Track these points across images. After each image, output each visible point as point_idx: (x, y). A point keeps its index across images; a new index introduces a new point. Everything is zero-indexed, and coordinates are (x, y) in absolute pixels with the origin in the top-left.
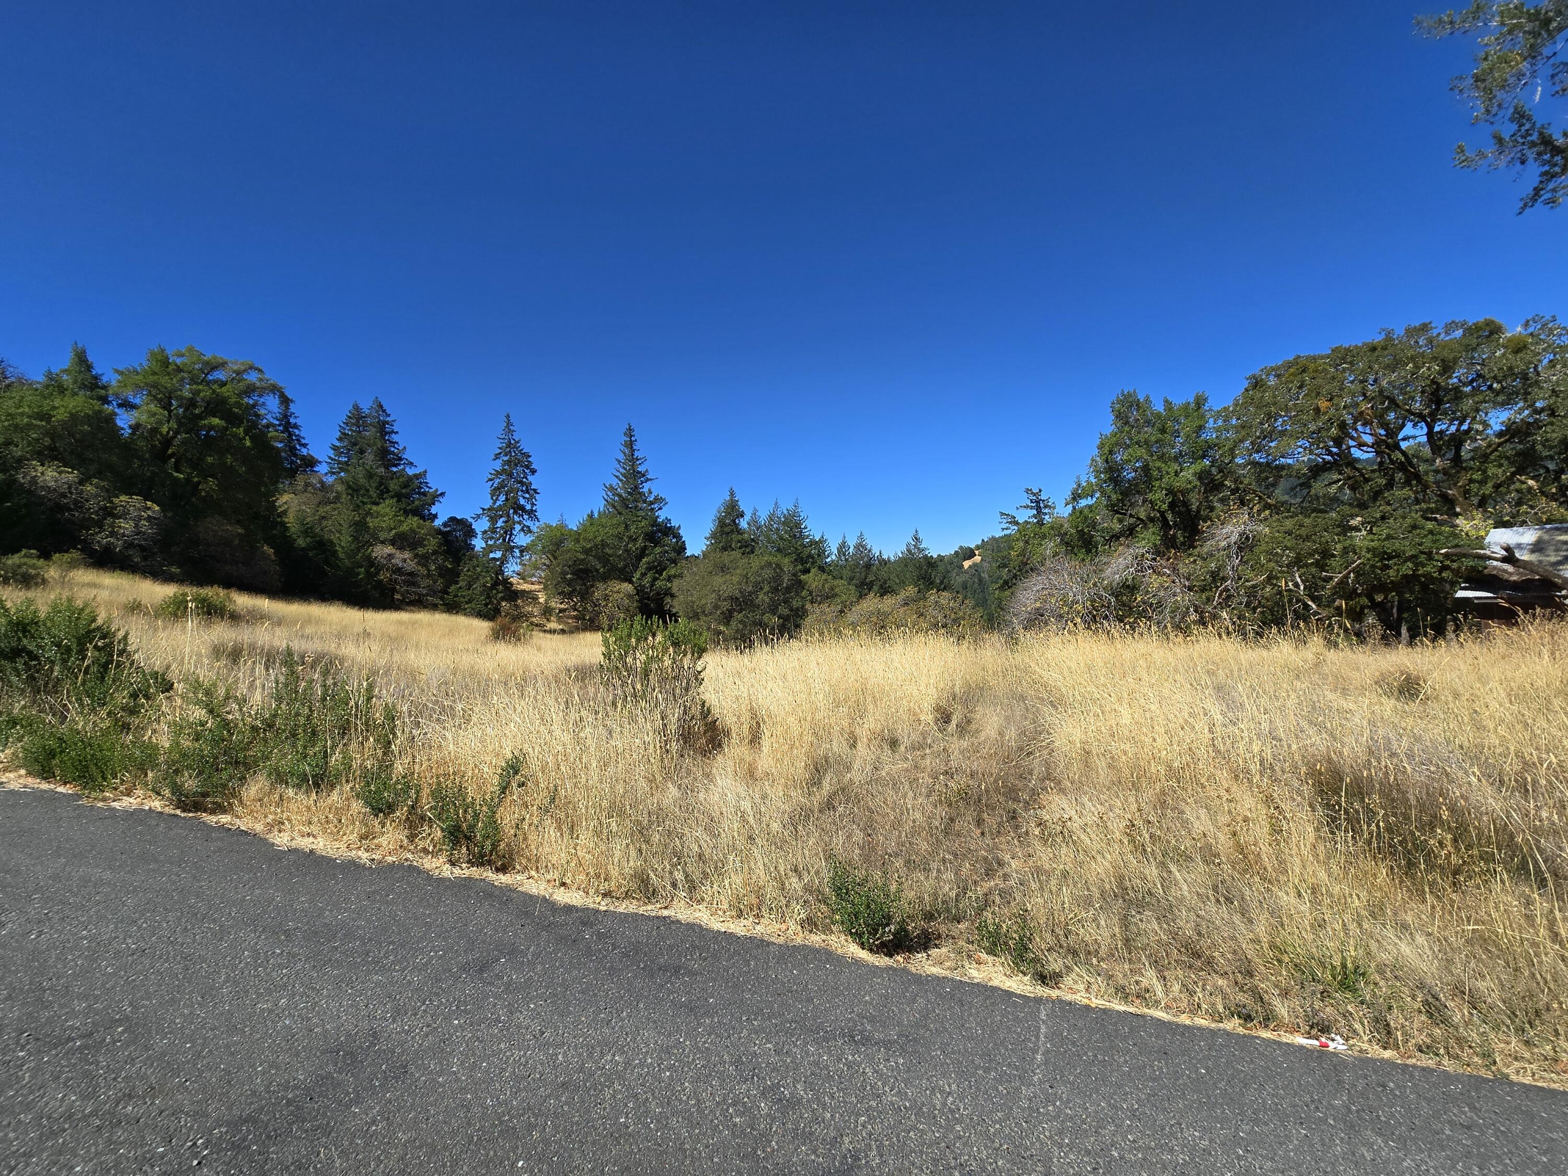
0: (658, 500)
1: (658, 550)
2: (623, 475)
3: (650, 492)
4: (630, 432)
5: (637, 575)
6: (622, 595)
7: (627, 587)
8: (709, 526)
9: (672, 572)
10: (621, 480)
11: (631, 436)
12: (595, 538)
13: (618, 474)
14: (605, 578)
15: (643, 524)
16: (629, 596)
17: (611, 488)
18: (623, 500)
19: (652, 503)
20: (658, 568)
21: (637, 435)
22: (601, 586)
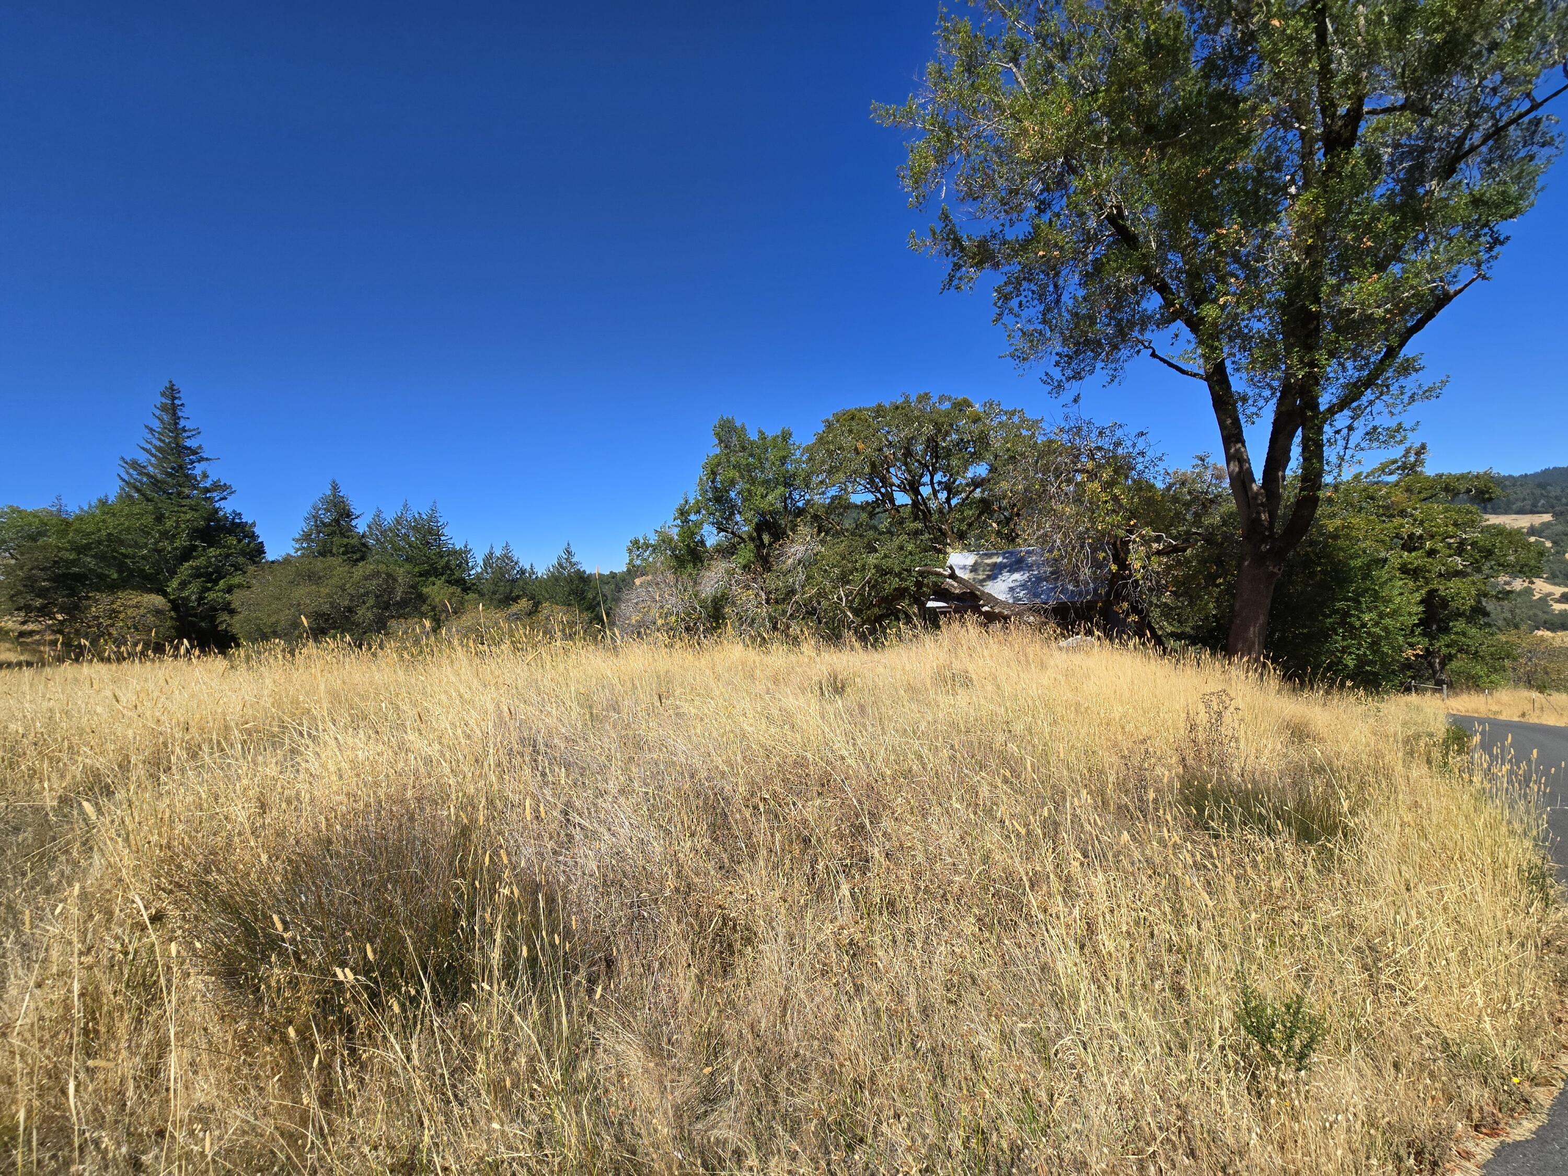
0: (216, 486)
1: (212, 552)
2: (159, 449)
3: (205, 476)
4: (172, 392)
5: (175, 584)
6: (142, 611)
7: (158, 600)
8: (299, 525)
9: (236, 580)
10: (153, 455)
11: (174, 398)
12: (100, 530)
13: (148, 446)
14: (113, 587)
15: (188, 517)
16: (158, 612)
17: (135, 465)
18: (155, 483)
19: (207, 490)
20: (211, 576)
21: (185, 397)
22: (104, 599)
